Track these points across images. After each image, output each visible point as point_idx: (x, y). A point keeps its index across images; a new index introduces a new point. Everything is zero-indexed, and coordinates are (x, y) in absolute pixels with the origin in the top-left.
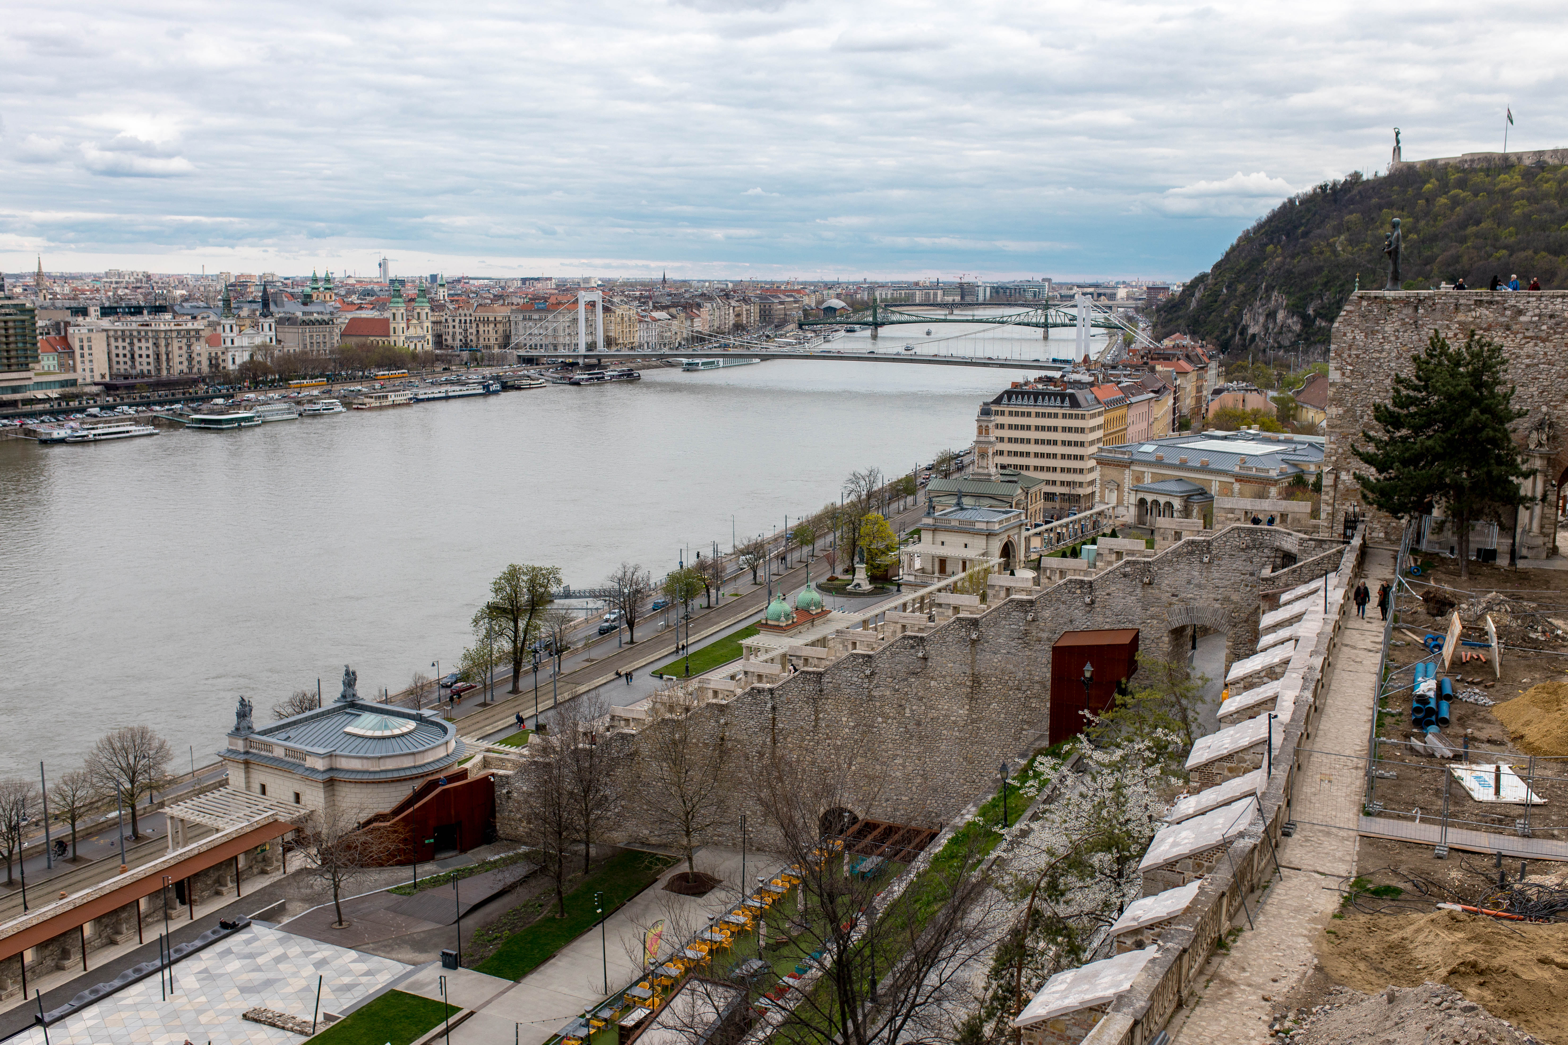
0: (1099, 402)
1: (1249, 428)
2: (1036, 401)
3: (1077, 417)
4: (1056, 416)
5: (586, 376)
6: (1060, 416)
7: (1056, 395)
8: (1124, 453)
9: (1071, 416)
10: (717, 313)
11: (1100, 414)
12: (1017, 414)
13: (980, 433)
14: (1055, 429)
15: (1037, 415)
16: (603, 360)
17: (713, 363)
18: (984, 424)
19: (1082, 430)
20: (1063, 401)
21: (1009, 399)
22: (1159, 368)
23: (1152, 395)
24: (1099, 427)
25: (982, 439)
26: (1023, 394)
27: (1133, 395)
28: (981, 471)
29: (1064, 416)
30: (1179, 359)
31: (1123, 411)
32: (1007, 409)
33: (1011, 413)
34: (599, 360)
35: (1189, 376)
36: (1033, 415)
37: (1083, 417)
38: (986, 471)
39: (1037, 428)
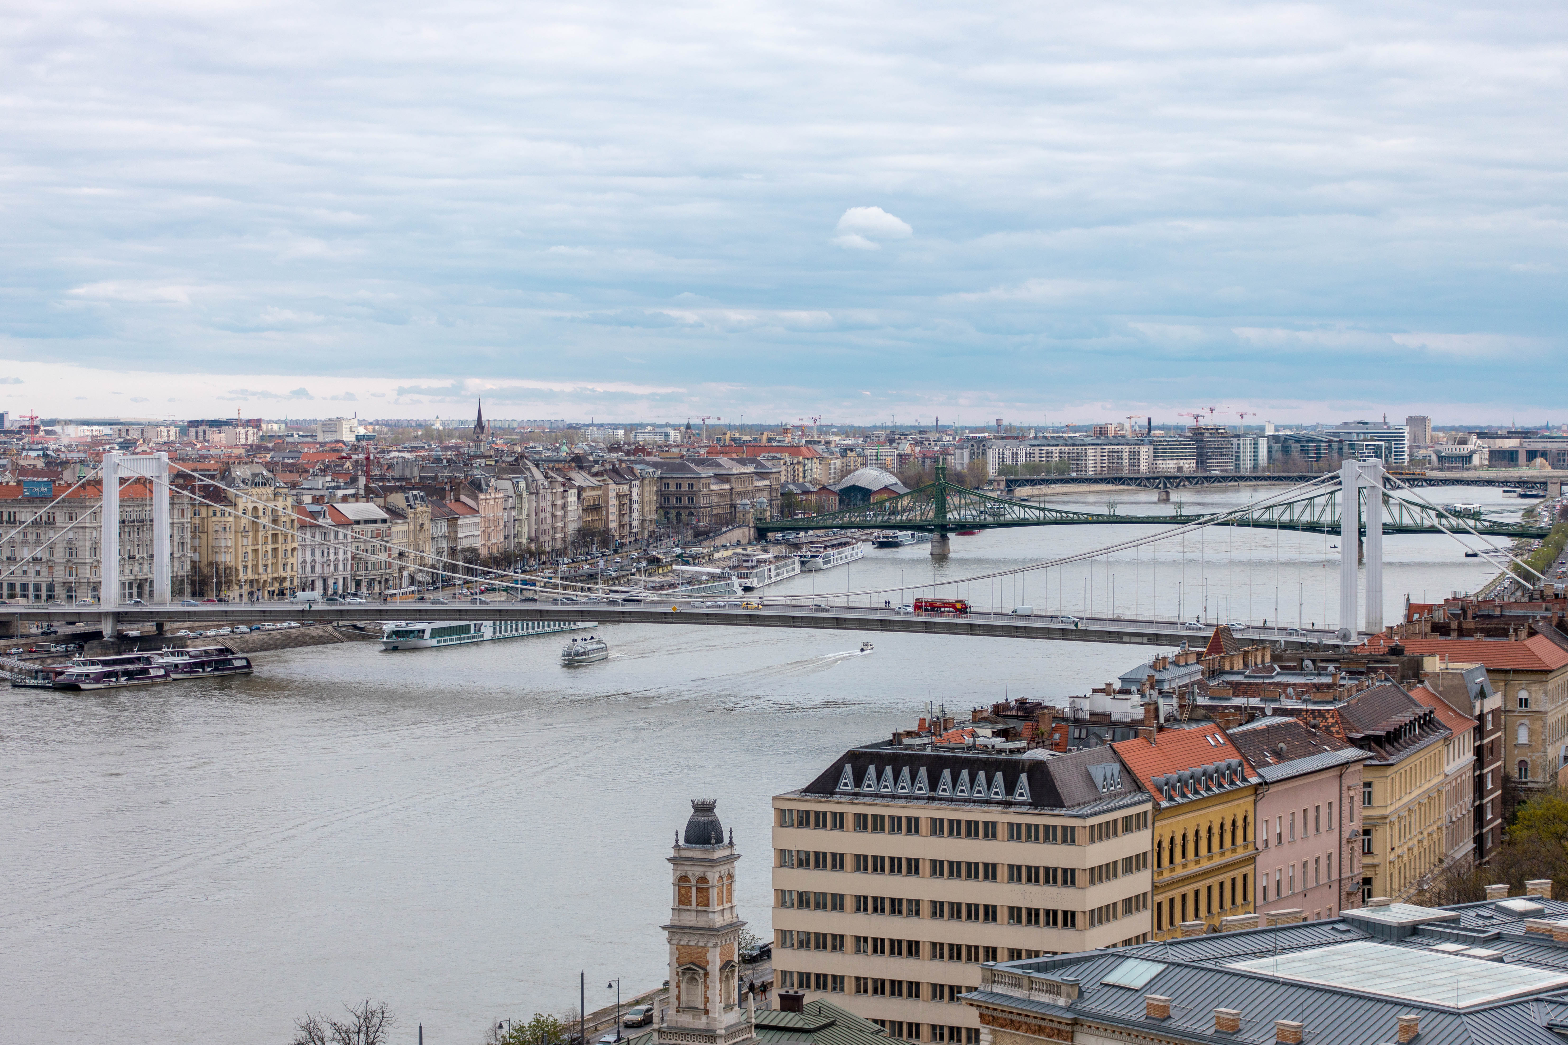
0: (1139, 787)
1: (1517, 890)
2: (933, 784)
3: (1050, 834)
4: (990, 831)
5: (99, 669)
6: (1002, 831)
7: (990, 766)
8: (1054, 989)
9: (1032, 834)
10: (528, 504)
11: (1130, 825)
12: (878, 824)
13: (682, 899)
14: (990, 871)
15: (937, 827)
16: (167, 627)
17: (466, 629)
18: (694, 872)
19: (1069, 877)
20: (1010, 788)
21: (859, 780)
22: (1433, 664)
23: (1351, 753)
24: (1132, 864)
25: (689, 919)
26: (897, 762)
27: (1280, 756)
28: (686, 1020)
29: (1014, 832)
30: (1532, 633)
31: (1240, 807)
32: (850, 810)
33: (861, 822)
34: (160, 626)
35: (1553, 683)
36: (925, 826)
37: (1069, 836)
38: (701, 1023)
39: (938, 868)
